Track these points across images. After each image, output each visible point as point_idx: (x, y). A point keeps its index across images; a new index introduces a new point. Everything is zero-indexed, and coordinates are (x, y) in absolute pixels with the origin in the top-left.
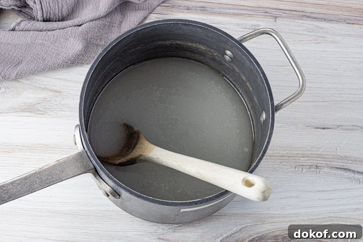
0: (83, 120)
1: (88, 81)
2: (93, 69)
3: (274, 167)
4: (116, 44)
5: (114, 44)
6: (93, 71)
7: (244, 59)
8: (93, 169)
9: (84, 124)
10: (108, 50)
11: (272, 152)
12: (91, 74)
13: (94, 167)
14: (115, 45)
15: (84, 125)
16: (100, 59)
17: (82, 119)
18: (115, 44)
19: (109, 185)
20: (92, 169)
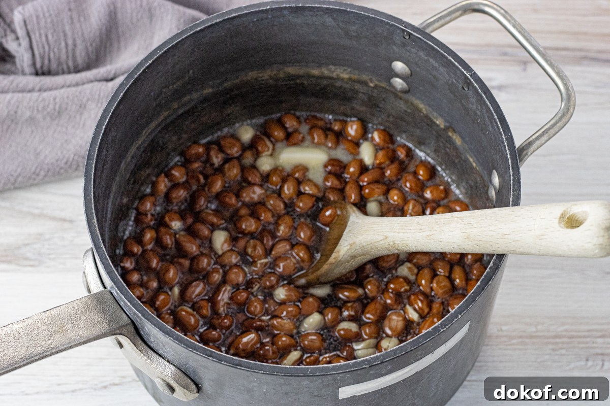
0: (95, 220)
1: (99, 140)
2: (109, 117)
3: (539, 360)
4: (153, 62)
5: (148, 64)
6: (107, 120)
7: (433, 66)
8: (129, 324)
9: (98, 228)
10: (136, 76)
11: (534, 329)
12: (104, 127)
13: (129, 321)
14: (150, 64)
15: (98, 230)
16: (122, 94)
17: (93, 219)
18: (151, 62)
19: (168, 362)
20: (126, 325)
